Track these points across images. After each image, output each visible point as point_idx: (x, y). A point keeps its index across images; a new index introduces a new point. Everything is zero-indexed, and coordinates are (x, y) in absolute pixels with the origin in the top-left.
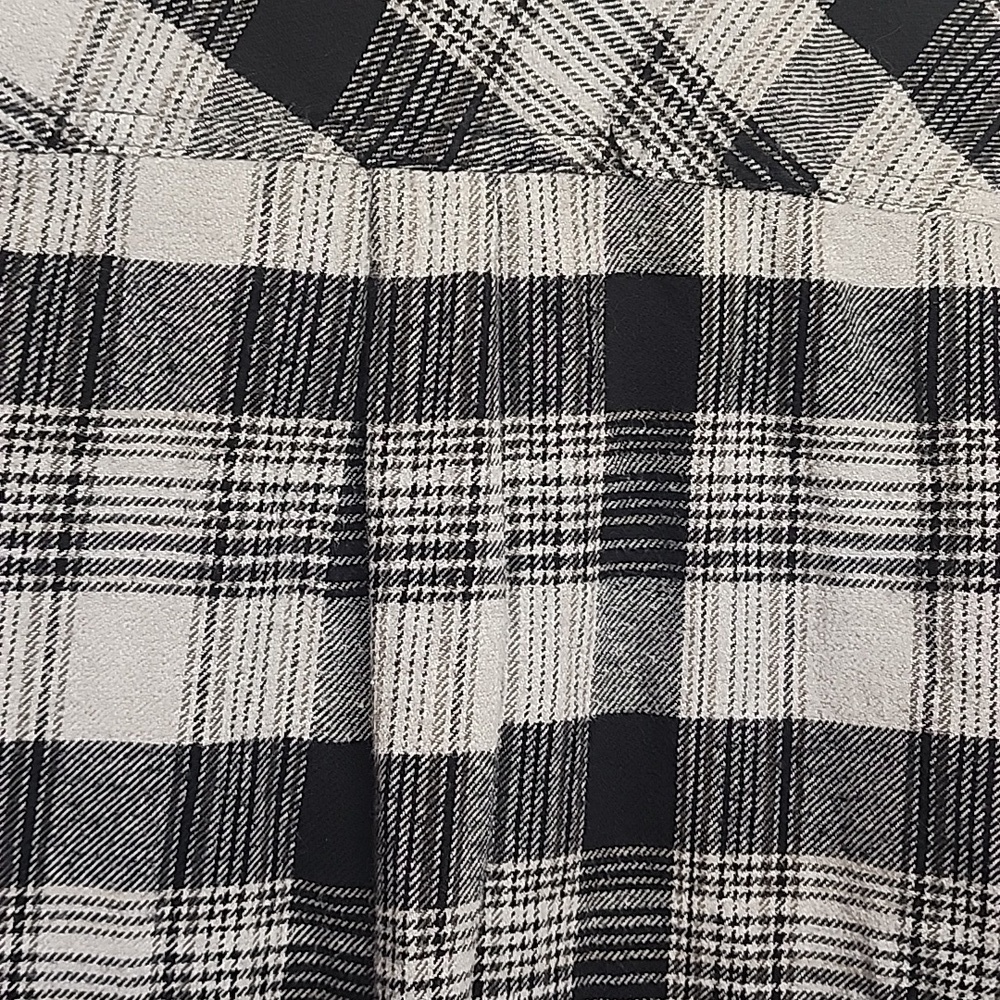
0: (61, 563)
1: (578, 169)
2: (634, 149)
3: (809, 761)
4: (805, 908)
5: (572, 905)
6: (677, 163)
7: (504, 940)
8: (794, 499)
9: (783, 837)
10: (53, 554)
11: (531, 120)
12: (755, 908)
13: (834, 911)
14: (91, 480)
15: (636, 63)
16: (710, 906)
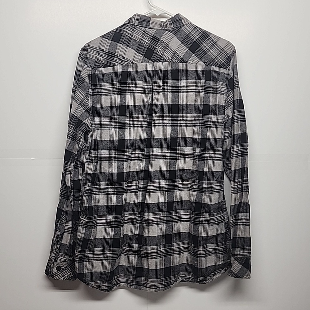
0: (135, 92)
1: (169, 62)
2: (173, 60)
3: (188, 107)
4: (188, 118)
5: (170, 118)
6: (176, 61)
7: (164, 120)
8: (186, 87)
9: (186, 113)
10: (134, 92)
11: (165, 59)
12: (184, 118)
13: (190, 118)
14: (136, 86)
15: (173, 54)
16: (182, 118)
